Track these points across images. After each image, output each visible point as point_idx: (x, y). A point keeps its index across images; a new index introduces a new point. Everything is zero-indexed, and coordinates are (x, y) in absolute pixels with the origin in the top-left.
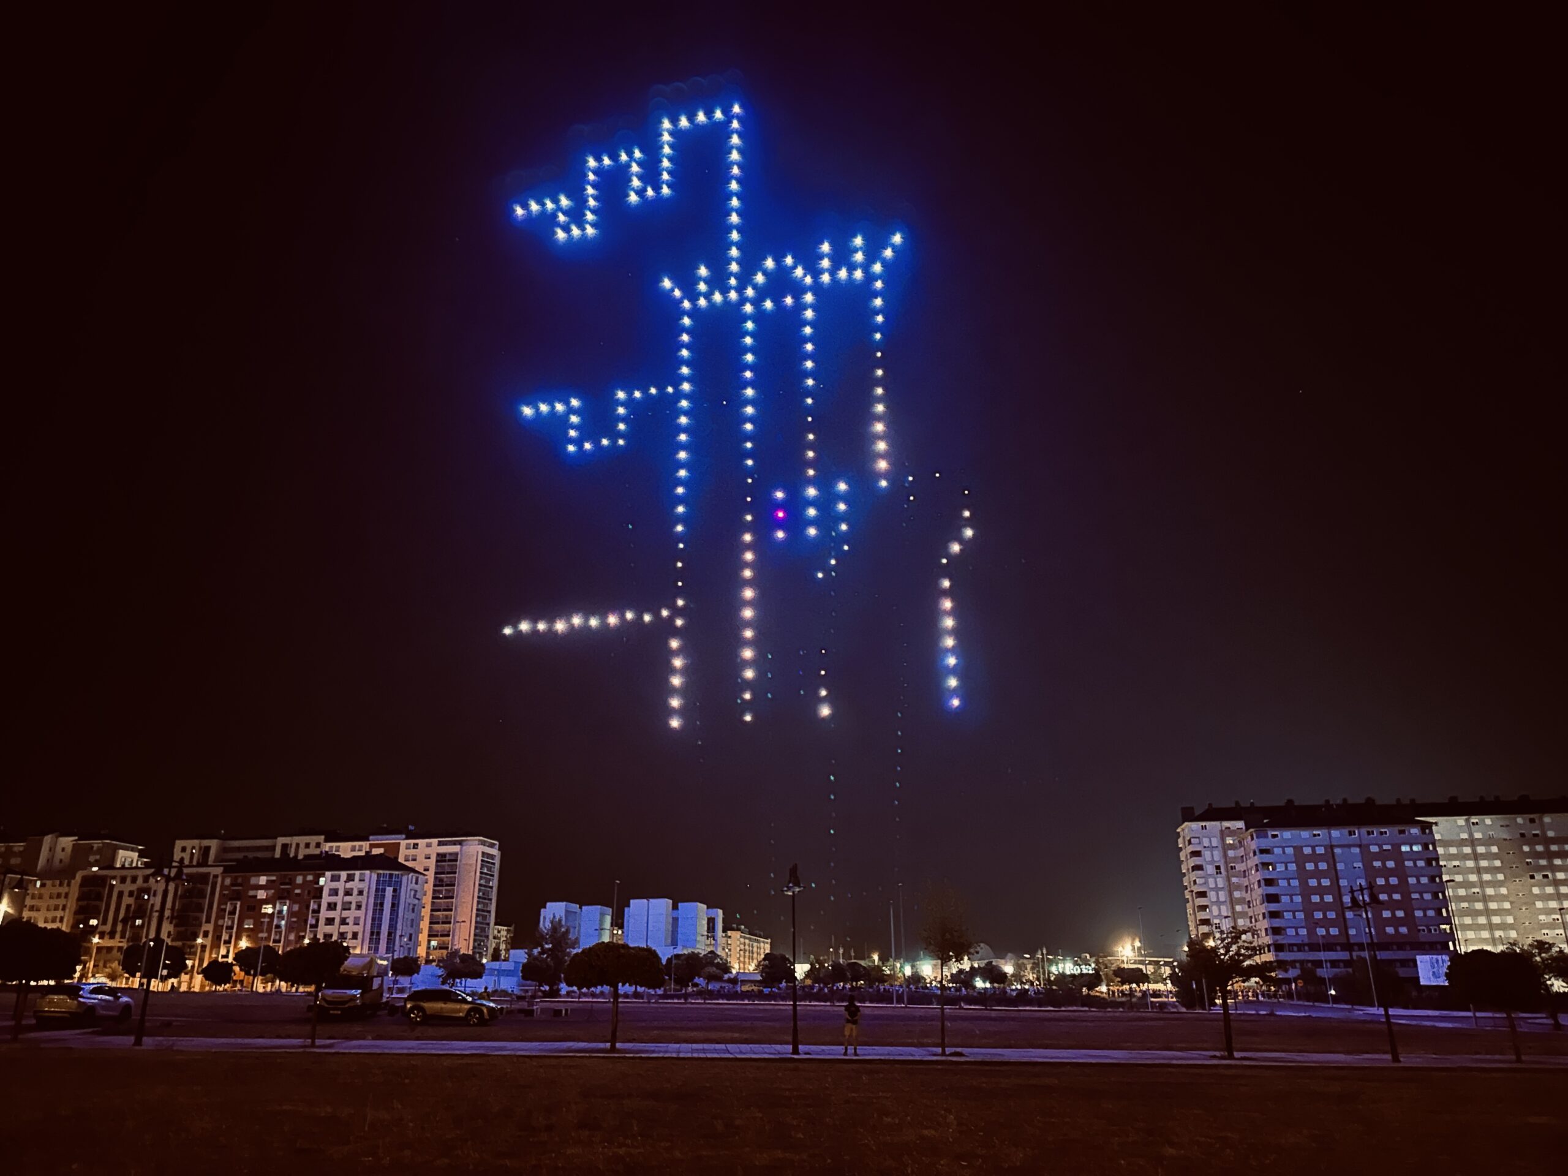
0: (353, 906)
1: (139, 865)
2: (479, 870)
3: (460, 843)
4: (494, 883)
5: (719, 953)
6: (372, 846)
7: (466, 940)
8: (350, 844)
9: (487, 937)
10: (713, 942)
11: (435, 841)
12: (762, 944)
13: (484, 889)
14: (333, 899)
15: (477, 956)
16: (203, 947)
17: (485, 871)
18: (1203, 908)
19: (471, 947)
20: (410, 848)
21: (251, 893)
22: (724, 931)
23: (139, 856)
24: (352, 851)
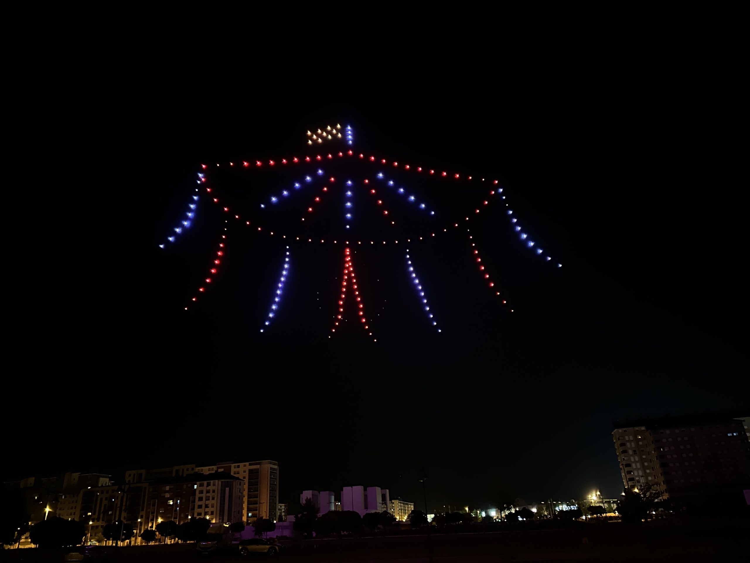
0: (211, 498)
1: (110, 485)
2: (269, 477)
3: (259, 464)
4: (277, 483)
5: (389, 512)
6: (218, 468)
7: (265, 512)
8: (208, 468)
9: (276, 510)
10: (385, 506)
11: (247, 464)
12: (410, 506)
13: (272, 485)
14: (201, 495)
15: (271, 519)
16: (141, 523)
17: (272, 477)
18: (629, 472)
19: (268, 515)
20: (236, 468)
21: (163, 495)
22: (391, 500)
23: (109, 480)
24: (208, 471)
